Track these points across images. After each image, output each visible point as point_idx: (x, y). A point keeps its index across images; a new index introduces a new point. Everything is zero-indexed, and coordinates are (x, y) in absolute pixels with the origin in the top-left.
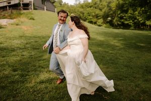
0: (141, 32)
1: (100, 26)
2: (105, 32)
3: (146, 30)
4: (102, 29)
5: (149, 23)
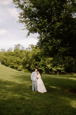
0: (50, 76)
1: (20, 70)
2: (24, 76)
3: (53, 74)
4: (21, 73)
5: (54, 69)
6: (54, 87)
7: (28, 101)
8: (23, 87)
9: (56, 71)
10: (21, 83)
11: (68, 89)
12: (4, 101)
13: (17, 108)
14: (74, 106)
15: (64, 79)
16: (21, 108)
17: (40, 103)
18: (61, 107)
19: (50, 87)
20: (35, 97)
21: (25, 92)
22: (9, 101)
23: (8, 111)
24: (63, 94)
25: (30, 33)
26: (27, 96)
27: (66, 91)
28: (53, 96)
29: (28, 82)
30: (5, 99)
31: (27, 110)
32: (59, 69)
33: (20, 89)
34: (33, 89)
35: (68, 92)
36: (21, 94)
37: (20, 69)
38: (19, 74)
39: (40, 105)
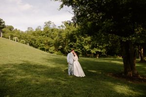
0: (88, 59)
1: (51, 53)
2: (57, 59)
3: (92, 57)
4: (54, 56)
5: (93, 51)
6: (93, 71)
7: (64, 85)
8: (57, 71)
9: (95, 53)
10: (54, 66)
11: (111, 74)
12: (37, 85)
13: (52, 92)
14: (119, 91)
15: (106, 63)
16: (57, 92)
17: (78, 88)
18: (103, 92)
19: (89, 70)
20: (72, 82)
21: (60, 76)
22: (43, 85)
23: (43, 95)
24: (105, 78)
25: (64, 6)
26: (63, 80)
27: (108, 75)
28: (93, 80)
29: (63, 65)
30: (38, 83)
31: (64, 95)
32: (99, 51)
33: (54, 73)
34: (69, 73)
35: (111, 76)
36: (56, 78)
37: (52, 51)
38: (51, 57)
39: (78, 89)
